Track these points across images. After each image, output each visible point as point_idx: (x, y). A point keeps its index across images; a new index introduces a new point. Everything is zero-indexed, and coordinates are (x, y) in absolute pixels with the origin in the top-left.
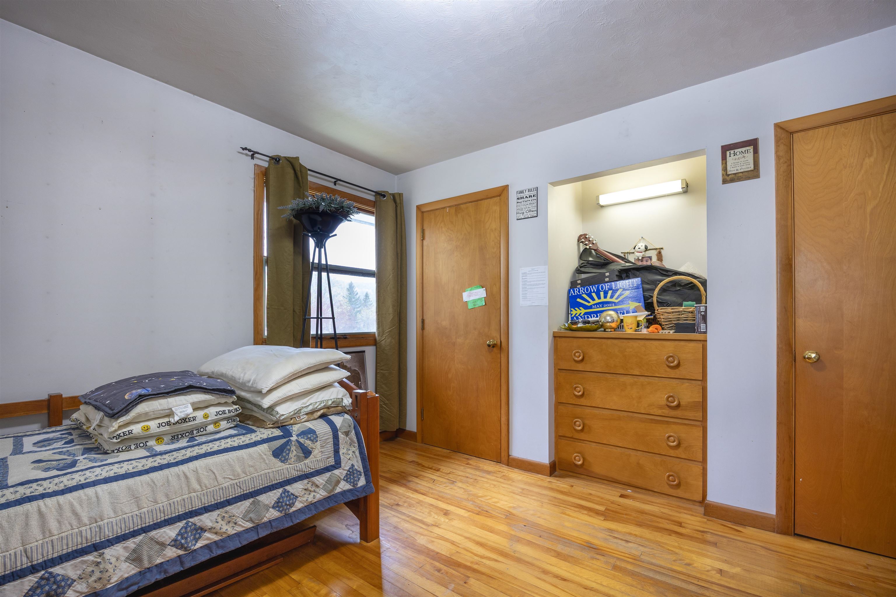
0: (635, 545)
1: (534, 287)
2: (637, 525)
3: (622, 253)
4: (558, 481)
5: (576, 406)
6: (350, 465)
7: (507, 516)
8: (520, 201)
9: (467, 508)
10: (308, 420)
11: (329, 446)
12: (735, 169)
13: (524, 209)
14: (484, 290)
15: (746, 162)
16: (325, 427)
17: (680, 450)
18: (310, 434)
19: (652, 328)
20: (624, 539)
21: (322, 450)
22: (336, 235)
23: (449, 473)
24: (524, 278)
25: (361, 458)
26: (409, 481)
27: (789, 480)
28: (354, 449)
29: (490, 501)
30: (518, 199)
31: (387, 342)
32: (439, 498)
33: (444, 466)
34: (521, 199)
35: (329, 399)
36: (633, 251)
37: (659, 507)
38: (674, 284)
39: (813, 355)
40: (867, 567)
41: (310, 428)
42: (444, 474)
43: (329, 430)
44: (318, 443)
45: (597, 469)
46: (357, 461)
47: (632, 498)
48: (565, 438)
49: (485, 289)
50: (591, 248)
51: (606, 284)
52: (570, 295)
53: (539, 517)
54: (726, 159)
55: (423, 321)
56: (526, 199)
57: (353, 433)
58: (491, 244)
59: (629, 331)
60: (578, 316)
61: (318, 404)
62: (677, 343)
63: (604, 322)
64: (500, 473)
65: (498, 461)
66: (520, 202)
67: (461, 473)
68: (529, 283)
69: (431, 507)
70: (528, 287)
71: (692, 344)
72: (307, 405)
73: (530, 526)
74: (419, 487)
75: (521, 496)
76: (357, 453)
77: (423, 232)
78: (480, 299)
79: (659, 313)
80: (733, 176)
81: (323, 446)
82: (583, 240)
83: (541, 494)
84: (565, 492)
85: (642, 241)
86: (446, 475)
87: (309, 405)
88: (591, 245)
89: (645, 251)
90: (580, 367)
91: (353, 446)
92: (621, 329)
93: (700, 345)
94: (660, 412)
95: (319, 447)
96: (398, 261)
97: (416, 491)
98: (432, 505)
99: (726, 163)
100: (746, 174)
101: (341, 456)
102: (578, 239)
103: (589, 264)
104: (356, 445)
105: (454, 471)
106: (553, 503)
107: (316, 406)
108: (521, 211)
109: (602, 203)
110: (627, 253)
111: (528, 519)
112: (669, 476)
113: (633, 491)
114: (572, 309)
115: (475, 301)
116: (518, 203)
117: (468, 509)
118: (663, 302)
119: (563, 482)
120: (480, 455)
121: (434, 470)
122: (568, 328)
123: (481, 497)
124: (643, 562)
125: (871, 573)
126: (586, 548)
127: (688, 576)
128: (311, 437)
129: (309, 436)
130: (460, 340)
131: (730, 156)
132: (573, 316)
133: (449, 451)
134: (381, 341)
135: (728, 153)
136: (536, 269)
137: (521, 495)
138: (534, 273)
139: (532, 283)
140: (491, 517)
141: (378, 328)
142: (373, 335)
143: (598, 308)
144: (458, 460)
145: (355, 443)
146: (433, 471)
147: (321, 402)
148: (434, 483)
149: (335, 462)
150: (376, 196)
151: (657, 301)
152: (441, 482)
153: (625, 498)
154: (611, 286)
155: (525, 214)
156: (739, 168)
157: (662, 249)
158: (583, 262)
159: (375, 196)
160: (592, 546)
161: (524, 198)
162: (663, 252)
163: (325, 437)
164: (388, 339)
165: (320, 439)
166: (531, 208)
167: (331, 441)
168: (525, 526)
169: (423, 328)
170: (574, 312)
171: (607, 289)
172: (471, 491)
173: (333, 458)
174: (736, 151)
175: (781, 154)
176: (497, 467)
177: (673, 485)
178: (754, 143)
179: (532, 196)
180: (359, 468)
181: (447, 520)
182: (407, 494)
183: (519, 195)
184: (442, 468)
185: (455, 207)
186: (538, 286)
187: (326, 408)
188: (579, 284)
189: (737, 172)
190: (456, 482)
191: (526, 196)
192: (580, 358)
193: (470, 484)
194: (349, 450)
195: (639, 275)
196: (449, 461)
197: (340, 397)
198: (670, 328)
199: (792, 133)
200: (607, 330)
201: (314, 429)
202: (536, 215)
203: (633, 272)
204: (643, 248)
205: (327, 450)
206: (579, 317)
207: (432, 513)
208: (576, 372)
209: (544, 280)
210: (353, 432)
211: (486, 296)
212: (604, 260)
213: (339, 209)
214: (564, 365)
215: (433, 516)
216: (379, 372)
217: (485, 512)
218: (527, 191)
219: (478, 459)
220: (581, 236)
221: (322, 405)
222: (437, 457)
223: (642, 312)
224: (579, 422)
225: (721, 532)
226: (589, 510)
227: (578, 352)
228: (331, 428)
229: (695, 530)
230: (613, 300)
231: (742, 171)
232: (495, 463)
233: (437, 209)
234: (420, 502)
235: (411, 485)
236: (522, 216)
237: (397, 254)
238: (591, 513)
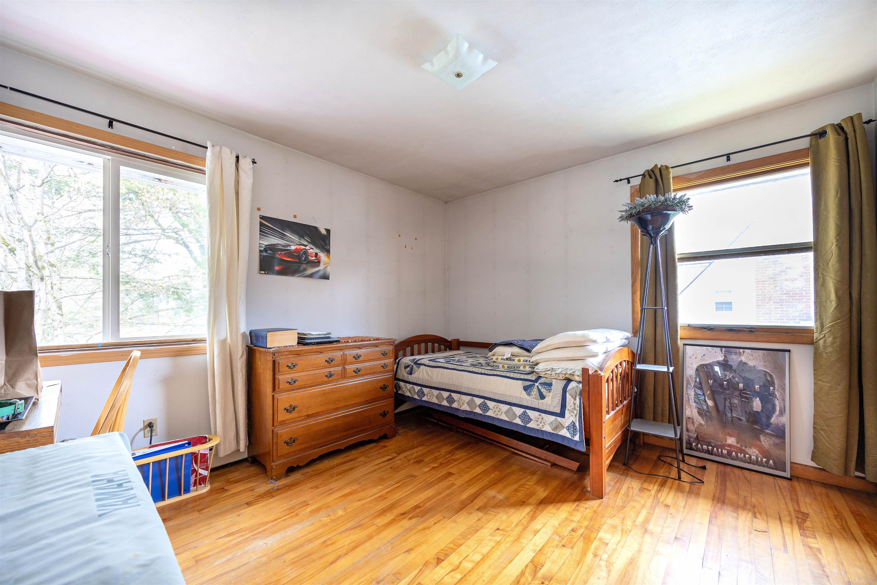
6: (572, 420)
31: (827, 341)
44: (551, 394)
46: (577, 421)
81: (554, 398)
95: (551, 397)
101: (566, 411)
128: (548, 389)
129: (546, 387)
134: (819, 340)
141: (816, 321)
149: (561, 412)
150: (811, 140)
164: (829, 338)
173: (561, 409)
180: (577, 426)
194: (575, 410)
210: (579, 397)
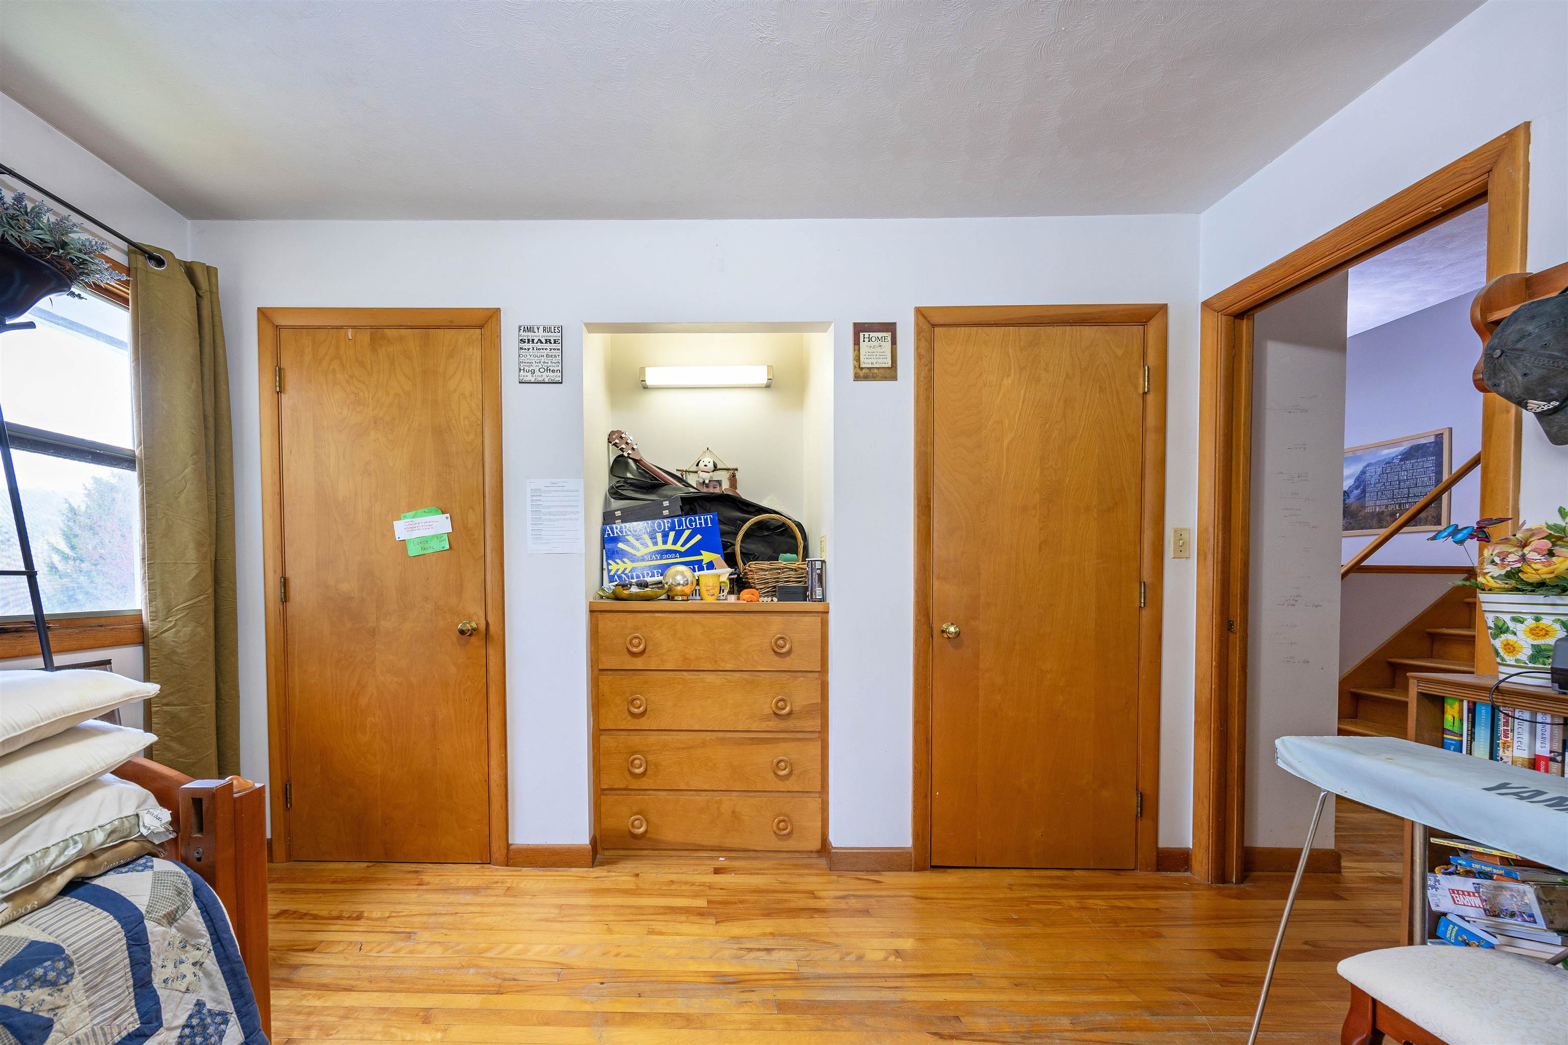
0: (782, 952)
1: (558, 517)
2: (764, 915)
3: (677, 470)
4: (609, 872)
5: (631, 733)
6: (191, 1006)
7: (559, 974)
8: (526, 345)
9: (469, 988)
10: (16, 915)
11: (118, 976)
12: (870, 361)
13: (534, 364)
14: (447, 518)
15: (883, 354)
16: (95, 919)
17: (793, 778)
18: (40, 962)
19: (746, 594)
20: (762, 947)
21: (93, 998)
22: (31, 325)
23: (389, 917)
24: (535, 498)
25: (223, 973)
26: (296, 967)
27: (926, 796)
28: (195, 955)
29: (509, 954)
30: (522, 341)
31: (181, 634)
32: (392, 985)
33: (365, 903)
34: (528, 342)
35: (96, 826)
36: (694, 468)
37: (772, 874)
38: (760, 525)
39: (952, 629)
40: (1010, 887)
41: (33, 943)
42: (378, 923)
43: (110, 926)
44: (74, 982)
45: (670, 834)
46: (213, 987)
47: (734, 871)
48: (613, 792)
49: (448, 515)
50: (630, 456)
51: (665, 521)
52: (606, 536)
53: (617, 955)
54: (859, 345)
55: (285, 583)
56: (539, 345)
57: (194, 911)
58: (462, 424)
59: (709, 599)
60: (622, 573)
61: (54, 852)
62: (786, 617)
63: (672, 584)
64: (499, 885)
65: (486, 859)
66: (526, 347)
67: (416, 909)
68: (548, 510)
69: (385, 1016)
70: (543, 517)
71: (807, 619)
72: (10, 865)
73: (611, 980)
74: (328, 976)
75: (562, 921)
76: (211, 963)
77: (280, 373)
78: (438, 537)
79: (751, 571)
80: (867, 371)
81: (97, 985)
82: (617, 441)
83: (595, 906)
84: (631, 889)
85: (708, 453)
86: (383, 924)
87: (19, 865)
88: (630, 452)
89: (713, 471)
90: (639, 663)
91: (193, 946)
92: (696, 595)
93: (817, 620)
94: (764, 726)
95: (80, 995)
96: (206, 435)
97: (325, 987)
98: (384, 1010)
99: (859, 350)
100: (882, 371)
101: (160, 992)
102: (608, 439)
103: (628, 483)
104: (206, 940)
105: (399, 908)
106: (624, 918)
107: (48, 861)
108: (529, 366)
109: (649, 382)
110: (686, 471)
111: (599, 966)
112: (780, 822)
113: (727, 858)
114: (610, 561)
115: (424, 541)
116: (521, 349)
117: (473, 989)
118: (749, 554)
119: (619, 872)
120: (441, 859)
121: (349, 918)
122: (612, 596)
123: (487, 950)
124: (808, 978)
125: (1018, 894)
126: (721, 986)
127: (871, 977)
128: (45, 974)
129: (39, 971)
130: (387, 624)
131: (864, 341)
132: (612, 573)
133: (364, 865)
134: (162, 632)
135: (861, 335)
136: (560, 484)
137: (561, 919)
138: (556, 491)
139: (552, 510)
140: (529, 989)
141: (152, 599)
142: (137, 617)
143: (654, 560)
144: (395, 880)
145: (202, 936)
146: (348, 922)
147: (65, 844)
148: (362, 952)
149: (140, 1018)
150: (133, 256)
151: (742, 553)
152: (380, 943)
153: (723, 873)
154: (673, 523)
155: (537, 373)
156: (874, 361)
157: (737, 470)
158: (619, 479)
159: (128, 253)
160: (727, 979)
161: (535, 341)
162: (737, 474)
163: (100, 953)
164: (182, 628)
165: (83, 967)
166: (549, 364)
167: (125, 959)
168: (602, 983)
169: (285, 598)
170: (614, 567)
171: (667, 529)
172: (459, 944)
173: (134, 1009)
174: (872, 334)
175: (923, 352)
176: (487, 874)
177: (784, 835)
178: (890, 328)
179: (552, 341)
180: (219, 1003)
181: (439, 1035)
182: (305, 1003)
183: (525, 334)
184: (365, 908)
185: (369, 331)
186: (565, 517)
187: (82, 859)
188: (618, 518)
189: (872, 366)
190: (415, 933)
191: (539, 340)
192: (641, 647)
193: (449, 929)
194: (182, 962)
195: (710, 509)
196: (374, 887)
197: (130, 811)
198: (766, 594)
199: (934, 326)
200: (676, 598)
201: (51, 939)
202: (560, 379)
203: (700, 503)
204: (711, 466)
205: (113, 991)
206: (623, 575)
207: (393, 1030)
208: (631, 673)
209: (577, 506)
210: (194, 905)
211: (450, 530)
212: (651, 480)
213: (50, 249)
214: (608, 662)
215: (399, 1038)
216: (157, 712)
217: (512, 983)
218: (541, 329)
219: (438, 866)
220: (612, 433)
221: (72, 851)
222: (341, 886)
223: (723, 568)
224: (638, 759)
225: (863, 890)
226: (686, 914)
227: (636, 637)
228: (116, 917)
229: (834, 898)
230: (678, 547)
231: (878, 366)
232: (478, 866)
233: (319, 327)
234: (349, 1013)
235: (304, 975)
236: (530, 377)
237: (205, 418)
238: (692, 918)
